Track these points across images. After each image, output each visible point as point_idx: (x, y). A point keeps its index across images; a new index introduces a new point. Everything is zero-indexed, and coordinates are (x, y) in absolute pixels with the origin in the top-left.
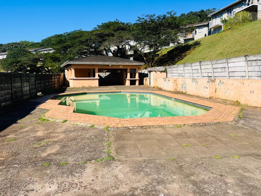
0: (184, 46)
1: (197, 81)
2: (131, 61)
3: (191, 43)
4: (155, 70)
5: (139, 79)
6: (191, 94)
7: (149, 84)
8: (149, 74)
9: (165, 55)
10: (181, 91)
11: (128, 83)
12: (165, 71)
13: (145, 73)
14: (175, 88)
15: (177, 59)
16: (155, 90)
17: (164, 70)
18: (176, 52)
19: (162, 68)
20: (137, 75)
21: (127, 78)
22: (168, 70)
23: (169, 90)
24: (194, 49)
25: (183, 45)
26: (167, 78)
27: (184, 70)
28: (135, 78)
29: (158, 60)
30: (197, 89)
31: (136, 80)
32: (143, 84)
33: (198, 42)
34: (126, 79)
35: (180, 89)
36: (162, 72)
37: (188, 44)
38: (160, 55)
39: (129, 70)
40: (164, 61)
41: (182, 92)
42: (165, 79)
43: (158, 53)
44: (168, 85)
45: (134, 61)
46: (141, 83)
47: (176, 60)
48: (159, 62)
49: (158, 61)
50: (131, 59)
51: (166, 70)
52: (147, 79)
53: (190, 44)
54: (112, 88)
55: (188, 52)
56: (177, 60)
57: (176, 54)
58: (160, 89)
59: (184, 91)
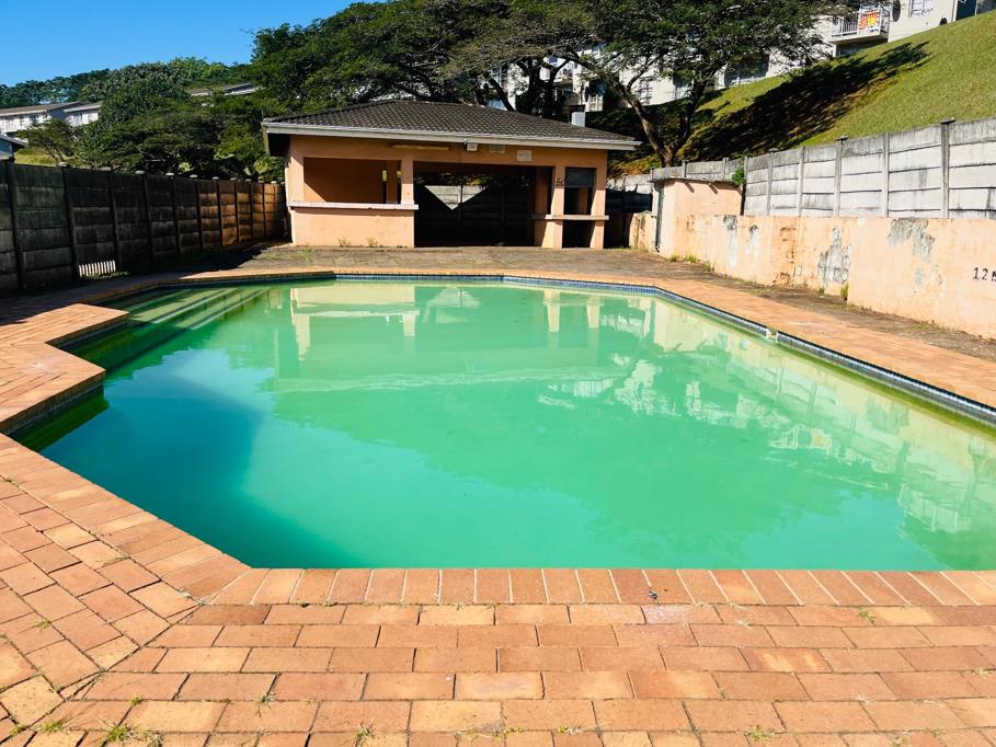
0: (841, 67)
1: (926, 231)
2: (576, 128)
3: (871, 54)
4: (688, 177)
5: (607, 218)
6: (875, 309)
7: (651, 246)
8: (656, 195)
9: (742, 113)
10: (814, 285)
11: (553, 235)
12: (738, 184)
13: (639, 190)
14: (779, 271)
15: (796, 129)
16: (679, 276)
17: (729, 177)
18: (798, 97)
19: (721, 169)
20: (599, 199)
21: (549, 212)
22: (750, 177)
23: (747, 277)
24: (891, 79)
25: (835, 64)
26: (742, 213)
27: (838, 174)
28: (589, 213)
29: (707, 136)
30: (918, 282)
31: (590, 225)
32: (625, 243)
33: (913, 46)
34: (548, 217)
35: (807, 274)
36: (718, 185)
37: (858, 61)
38: (719, 115)
39: (559, 175)
40: (733, 140)
41: (822, 291)
42: (730, 221)
43: (711, 105)
44: (748, 252)
45: (588, 130)
46: (617, 236)
47: (793, 135)
48: (713, 143)
49: (707, 140)
50: (574, 123)
51: (741, 175)
52: (643, 221)
53: (867, 60)
54: (475, 258)
55: (855, 95)
56: (799, 133)
57: (792, 106)
58: (704, 272)
59: (833, 289)
